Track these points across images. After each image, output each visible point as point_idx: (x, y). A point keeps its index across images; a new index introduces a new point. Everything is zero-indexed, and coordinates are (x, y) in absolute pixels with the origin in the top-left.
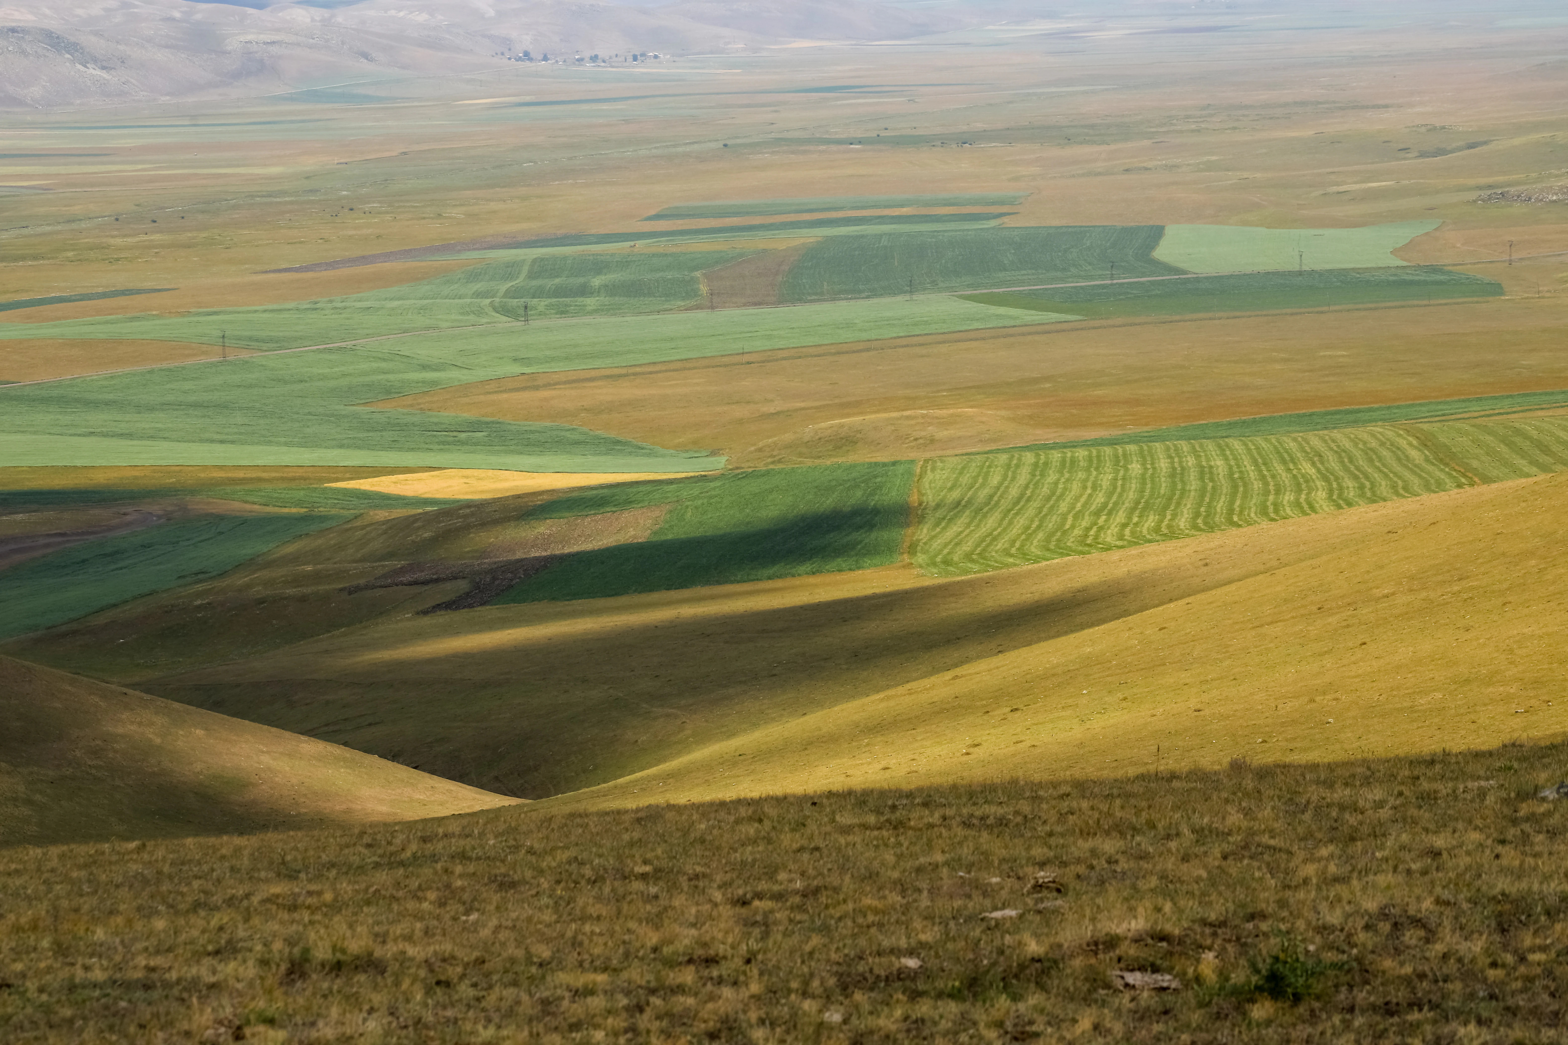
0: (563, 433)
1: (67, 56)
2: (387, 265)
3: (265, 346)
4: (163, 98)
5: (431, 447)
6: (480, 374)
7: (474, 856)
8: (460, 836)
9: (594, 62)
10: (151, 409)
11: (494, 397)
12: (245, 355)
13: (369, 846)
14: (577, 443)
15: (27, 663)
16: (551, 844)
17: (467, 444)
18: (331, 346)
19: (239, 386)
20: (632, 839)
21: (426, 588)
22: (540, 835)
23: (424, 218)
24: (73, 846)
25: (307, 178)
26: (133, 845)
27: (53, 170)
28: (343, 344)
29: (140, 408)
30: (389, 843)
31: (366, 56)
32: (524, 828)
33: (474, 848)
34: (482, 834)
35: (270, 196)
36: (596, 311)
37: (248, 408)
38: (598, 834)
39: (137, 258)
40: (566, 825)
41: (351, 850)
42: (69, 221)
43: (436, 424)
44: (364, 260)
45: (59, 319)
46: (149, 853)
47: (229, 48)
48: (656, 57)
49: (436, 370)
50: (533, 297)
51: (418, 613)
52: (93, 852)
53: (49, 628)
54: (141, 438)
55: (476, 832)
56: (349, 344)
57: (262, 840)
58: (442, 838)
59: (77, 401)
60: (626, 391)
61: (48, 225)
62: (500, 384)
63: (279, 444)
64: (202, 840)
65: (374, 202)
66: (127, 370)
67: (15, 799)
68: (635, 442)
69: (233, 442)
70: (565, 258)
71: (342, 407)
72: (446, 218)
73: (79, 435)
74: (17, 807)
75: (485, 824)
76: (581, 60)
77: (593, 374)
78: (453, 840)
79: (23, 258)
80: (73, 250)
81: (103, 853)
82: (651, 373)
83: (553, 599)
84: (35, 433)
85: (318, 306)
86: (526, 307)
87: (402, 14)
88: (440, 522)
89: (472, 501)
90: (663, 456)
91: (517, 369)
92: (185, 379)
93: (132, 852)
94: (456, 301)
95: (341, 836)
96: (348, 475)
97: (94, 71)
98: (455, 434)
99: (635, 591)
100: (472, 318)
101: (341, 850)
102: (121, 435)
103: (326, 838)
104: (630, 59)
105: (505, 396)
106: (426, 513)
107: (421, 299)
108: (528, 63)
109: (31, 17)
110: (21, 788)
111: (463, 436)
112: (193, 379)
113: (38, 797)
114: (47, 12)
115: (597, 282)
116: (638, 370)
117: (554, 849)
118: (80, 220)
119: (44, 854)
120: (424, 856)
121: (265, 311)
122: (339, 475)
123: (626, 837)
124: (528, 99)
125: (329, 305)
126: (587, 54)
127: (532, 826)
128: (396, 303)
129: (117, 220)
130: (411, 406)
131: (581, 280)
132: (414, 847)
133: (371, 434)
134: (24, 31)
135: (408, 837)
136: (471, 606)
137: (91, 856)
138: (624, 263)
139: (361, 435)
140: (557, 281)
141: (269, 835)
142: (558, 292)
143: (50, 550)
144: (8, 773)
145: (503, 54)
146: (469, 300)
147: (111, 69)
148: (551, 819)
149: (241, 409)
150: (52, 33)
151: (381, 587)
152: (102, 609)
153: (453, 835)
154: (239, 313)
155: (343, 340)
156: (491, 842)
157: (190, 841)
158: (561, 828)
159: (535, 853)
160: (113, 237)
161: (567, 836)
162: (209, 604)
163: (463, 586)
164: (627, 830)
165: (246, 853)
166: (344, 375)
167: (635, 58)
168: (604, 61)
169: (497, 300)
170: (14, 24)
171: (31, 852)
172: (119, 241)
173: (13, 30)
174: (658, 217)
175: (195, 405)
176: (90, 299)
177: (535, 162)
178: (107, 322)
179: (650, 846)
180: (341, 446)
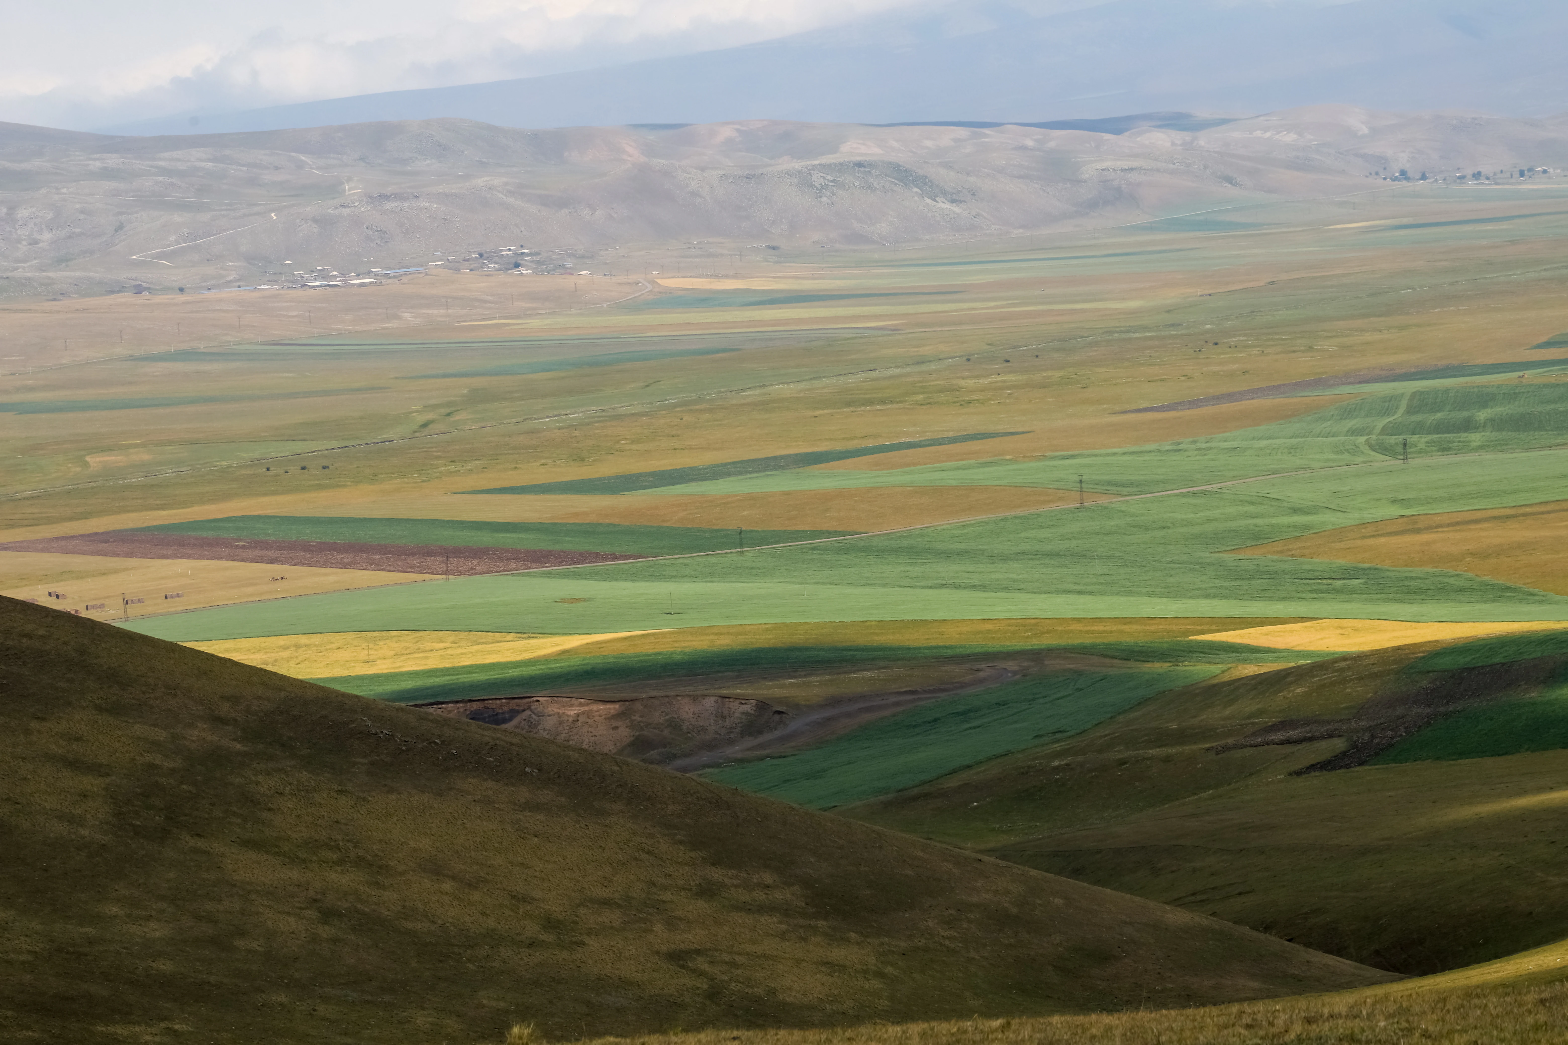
0: (1446, 580)
1: (916, 190)
2: (1256, 402)
3: (1125, 491)
4: (1016, 232)
5: (1303, 595)
6: (1353, 518)
7: (1364, 1038)
8: (1347, 1016)
9: (1476, 179)
10: (1005, 559)
11: (1371, 542)
12: (1103, 501)
13: (1248, 1027)
14: (1461, 590)
15: (876, 828)
16: (1447, 1027)
17: (1342, 592)
18: (1195, 489)
19: (1098, 534)
20: (1536, 1022)
21: (1300, 747)
22: (1435, 1017)
23: (1294, 352)
24: (934, 1024)
25: (1168, 312)
26: (997, 1023)
27: (902, 309)
28: (1208, 488)
29: (992, 558)
30: (1271, 1024)
31: (1230, 180)
32: (1417, 1009)
33: (1363, 1031)
34: (1370, 1016)
35: (1128, 332)
36: (1481, 447)
37: (1107, 557)
38: (1498, 1016)
39: (990, 399)
40: (1463, 1006)
41: (1230, 1030)
42: (918, 363)
43: (1309, 571)
44: (1230, 397)
45: (908, 465)
46: (1014, 1032)
47: (1085, 176)
48: (1545, 172)
49: (1308, 514)
50: (1413, 434)
51: (1290, 774)
52: (955, 1030)
53: (900, 791)
54: (996, 590)
55: (1364, 1013)
56: (1215, 487)
57: (1133, 1019)
58: (1328, 1019)
59: (928, 551)
60: (1516, 533)
61: (897, 367)
62: (1378, 528)
63: (1139, 594)
64: (1068, 1018)
65: (1239, 336)
66: (981, 517)
67: (865, 972)
68: (1525, 588)
69: (1091, 593)
70: (1447, 391)
71: (1208, 554)
72: (1318, 350)
73: (931, 588)
74: (868, 980)
75: (1374, 1004)
76: (1462, 178)
77: (1479, 515)
78: (1340, 1022)
79: (871, 402)
80: (922, 393)
81: (965, 1032)
82: (1543, 513)
83: (1438, 758)
84: (884, 585)
85: (1180, 447)
86: (1405, 445)
87: (1268, 134)
88: (1314, 676)
89: (1349, 653)
90: (1557, 603)
91: (1396, 511)
92: (1041, 527)
93: (996, 1030)
94: (1329, 439)
95: (1218, 1016)
96: (1214, 627)
97: (944, 205)
98: (1330, 581)
99: (1527, 750)
100: (1346, 456)
101: (1219, 1031)
102: (974, 587)
103: (1202, 1017)
104: (1516, 175)
105: (1383, 540)
106: (1299, 667)
107: (1291, 437)
108: (1405, 183)
109: (878, 151)
110: (872, 960)
111: (1338, 583)
112: (1049, 527)
113: (889, 970)
114: (895, 144)
115: (1482, 415)
116: (1528, 510)
117: (1451, 1032)
118: (930, 361)
119: (904, 1032)
120: (1309, 1039)
121: (1124, 454)
122: (1205, 627)
123: (1530, 1020)
124: (1405, 221)
125: (1193, 446)
126: (1469, 172)
127: (1426, 1007)
128: (1264, 443)
129: (968, 360)
130: (1282, 552)
131: (1465, 414)
132: (1297, 1028)
133: (1238, 583)
134: (871, 165)
135: (1291, 1016)
136: (1348, 766)
137: (953, 1034)
138: (1512, 395)
139: (1227, 584)
140: (1439, 415)
141: (1141, 1014)
142: (1439, 428)
143: (900, 709)
144: (858, 943)
145: (1377, 174)
146: (1343, 438)
147: (961, 202)
148: (1445, 1000)
149: (1099, 557)
150: (899, 166)
151: (1251, 746)
152: (954, 772)
153: (1340, 1015)
154: (1096, 456)
155: (1208, 483)
156: (1382, 1024)
157: (1056, 1019)
158: (1457, 1009)
159: (1430, 1037)
160: (963, 378)
161: (1464, 1018)
162: (1067, 765)
163: (1339, 744)
164: (1530, 1012)
165: (1118, 1032)
166: (1209, 520)
167: (1522, 174)
168: (1488, 178)
169: (1374, 437)
170: (859, 159)
171: (890, 1030)
172: (970, 383)
173: (860, 165)
174: (1549, 344)
175: (1051, 555)
176: (940, 444)
177: (1414, 289)
178: (958, 468)
179: (1557, 1030)
180: (1207, 596)
